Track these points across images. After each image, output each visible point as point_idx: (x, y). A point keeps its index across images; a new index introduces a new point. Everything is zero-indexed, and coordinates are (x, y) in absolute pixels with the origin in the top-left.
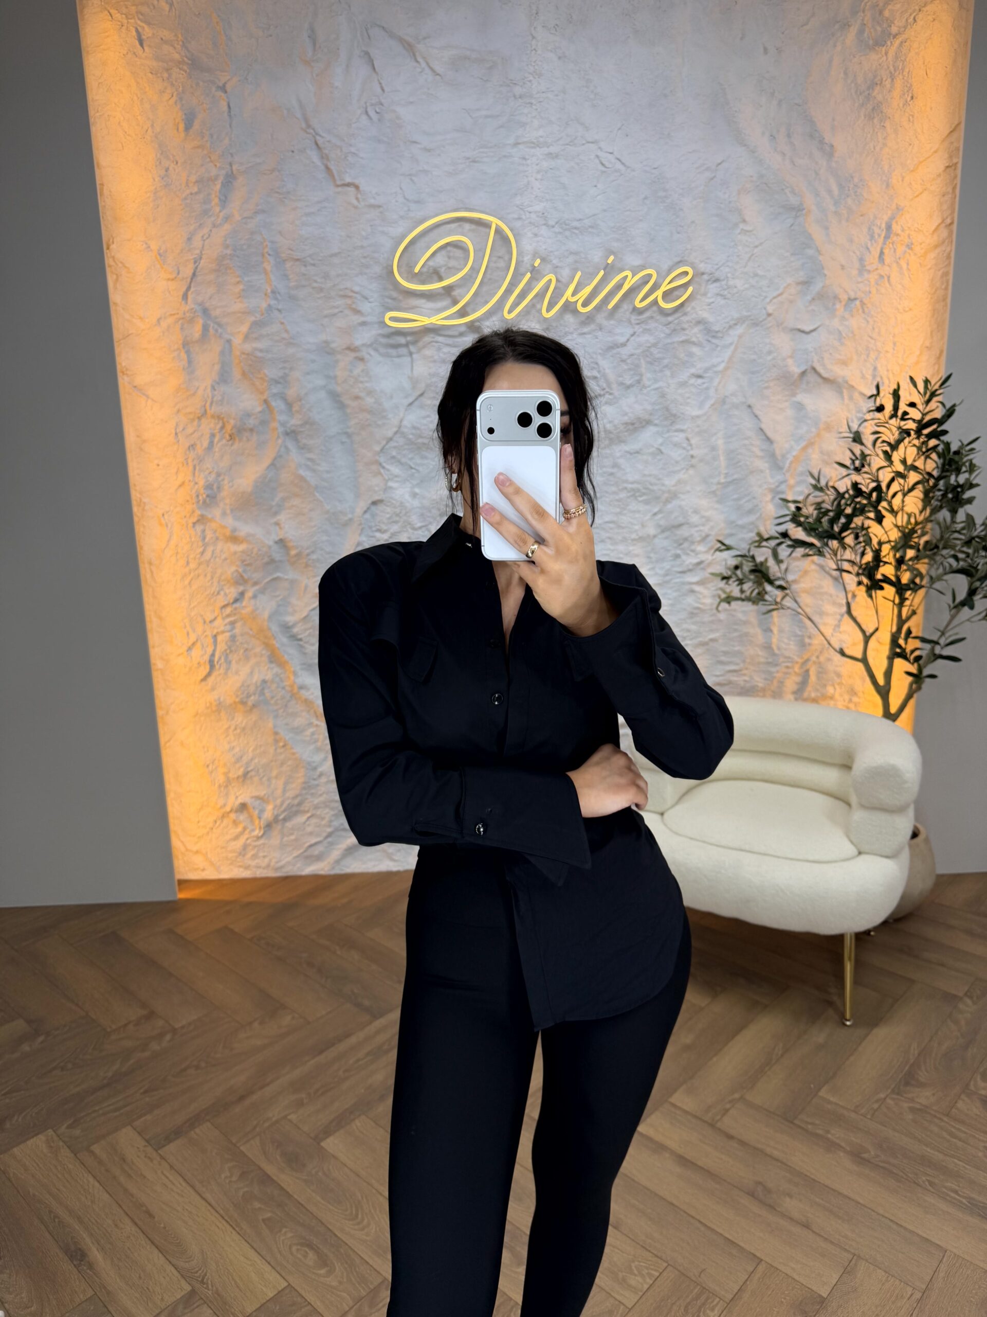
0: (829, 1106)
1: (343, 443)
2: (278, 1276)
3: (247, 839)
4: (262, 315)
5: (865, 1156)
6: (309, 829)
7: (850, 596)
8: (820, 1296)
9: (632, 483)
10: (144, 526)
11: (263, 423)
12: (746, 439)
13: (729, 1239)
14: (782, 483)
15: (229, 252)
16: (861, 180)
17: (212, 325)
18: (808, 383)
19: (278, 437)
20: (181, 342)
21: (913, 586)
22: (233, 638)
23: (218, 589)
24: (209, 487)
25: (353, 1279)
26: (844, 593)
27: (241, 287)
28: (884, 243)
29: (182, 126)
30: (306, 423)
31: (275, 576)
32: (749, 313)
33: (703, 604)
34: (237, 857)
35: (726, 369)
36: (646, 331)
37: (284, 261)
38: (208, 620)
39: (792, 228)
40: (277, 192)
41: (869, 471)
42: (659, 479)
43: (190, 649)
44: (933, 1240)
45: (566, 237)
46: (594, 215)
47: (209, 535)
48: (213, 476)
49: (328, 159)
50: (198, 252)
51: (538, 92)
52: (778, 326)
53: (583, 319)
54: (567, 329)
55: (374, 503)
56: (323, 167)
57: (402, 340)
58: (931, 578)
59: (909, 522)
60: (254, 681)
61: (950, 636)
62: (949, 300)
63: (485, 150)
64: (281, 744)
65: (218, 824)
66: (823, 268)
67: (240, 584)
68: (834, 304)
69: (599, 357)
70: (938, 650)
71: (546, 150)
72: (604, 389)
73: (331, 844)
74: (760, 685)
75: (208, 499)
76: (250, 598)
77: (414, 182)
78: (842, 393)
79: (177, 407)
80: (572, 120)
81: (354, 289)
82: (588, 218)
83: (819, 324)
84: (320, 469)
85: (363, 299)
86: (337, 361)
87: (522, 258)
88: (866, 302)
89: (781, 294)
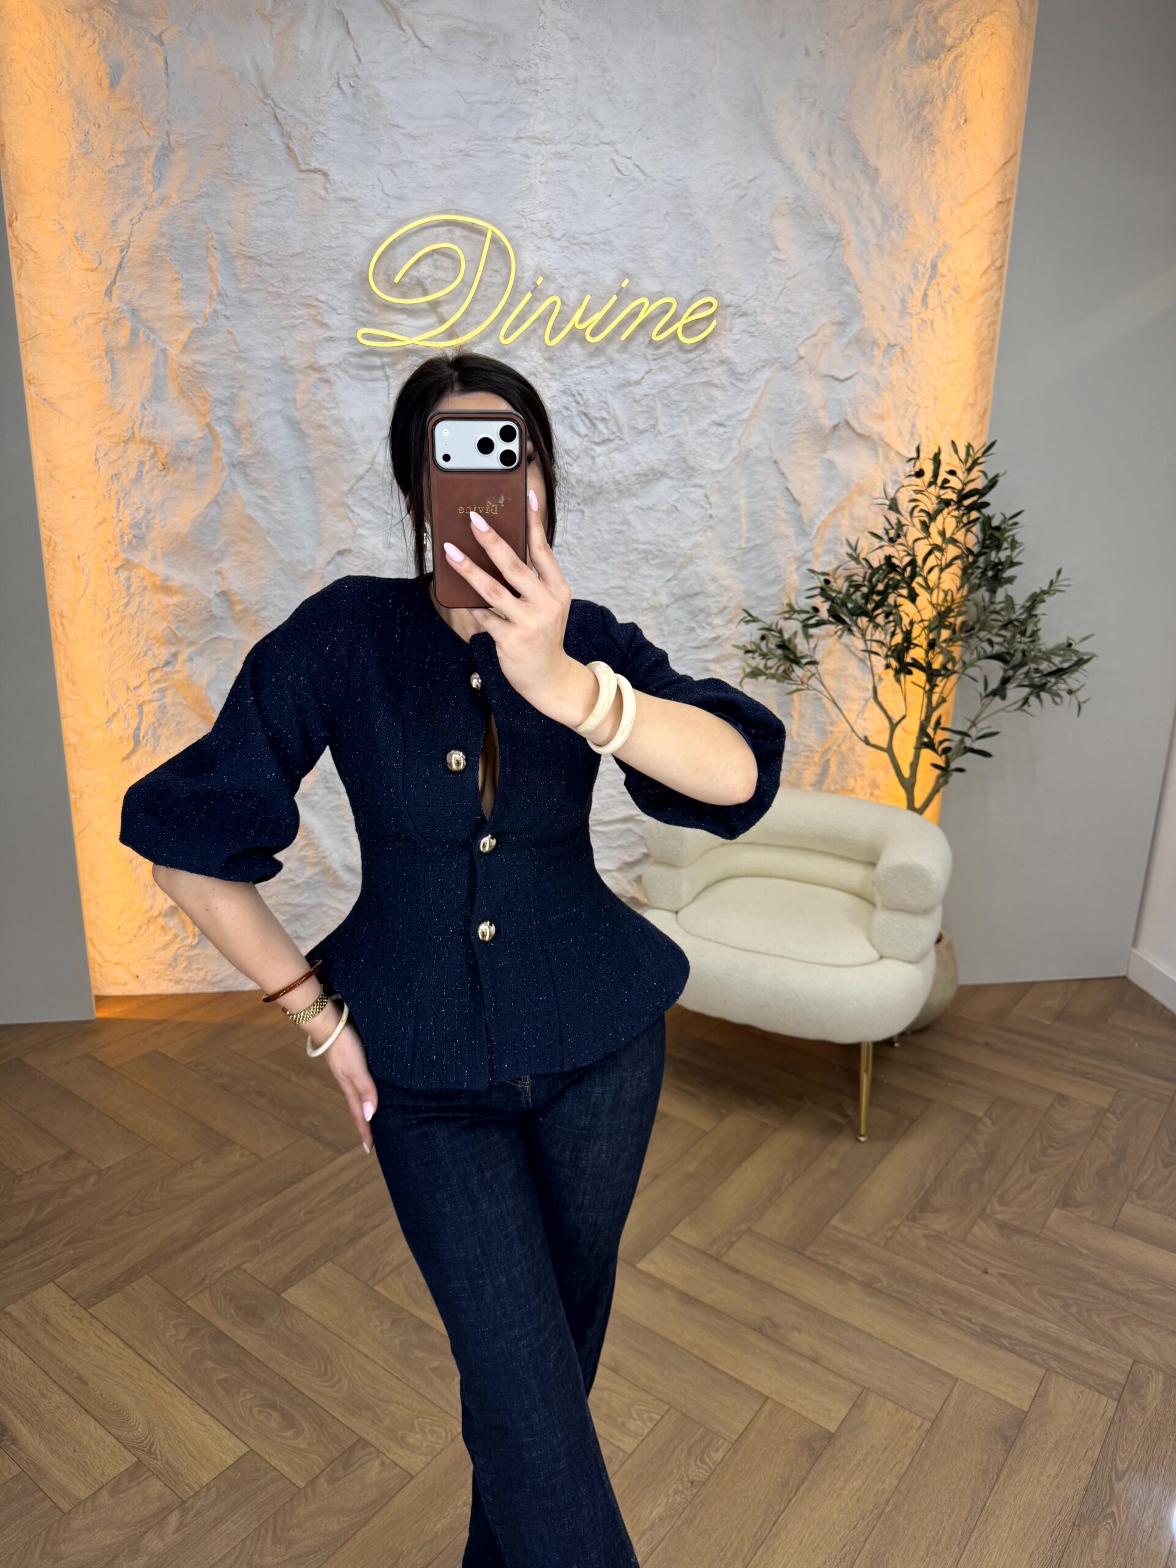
0: (841, 1236)
1: (301, 479)
2: (238, 1442)
3: (179, 948)
4: (206, 321)
5: (878, 1286)
7: (876, 679)
8: (829, 1432)
9: (644, 544)
10: (55, 571)
11: (203, 451)
12: (771, 499)
13: (736, 1379)
14: (807, 551)
15: (164, 241)
16: (906, 211)
17: (143, 329)
18: (840, 438)
19: (223, 469)
20: (103, 348)
21: (945, 672)
22: (163, 708)
23: (145, 649)
24: (136, 525)
25: (324, 1440)
26: (871, 677)
27: (180, 285)
28: (929, 284)
29: (106, 82)
30: (258, 453)
31: (215, 635)
32: (779, 355)
34: (166, 969)
35: (751, 417)
36: (665, 368)
37: (234, 257)
38: (132, 688)
39: (830, 260)
41: (905, 543)
42: (674, 541)
43: (109, 720)
44: (944, 1369)
45: (575, 253)
46: (608, 229)
47: (135, 583)
48: (142, 513)
49: (290, 138)
50: (125, 238)
51: (545, 79)
52: (810, 371)
53: (592, 350)
54: (573, 361)
55: (340, 553)
56: (283, 147)
57: (377, 361)
58: (964, 663)
59: (945, 600)
61: (983, 729)
62: (995, 353)
63: (482, 142)
65: (143, 930)
66: (861, 308)
67: (173, 644)
68: (872, 350)
69: (609, 396)
70: (968, 742)
71: (552, 148)
72: (614, 433)
75: (134, 540)
76: (185, 661)
77: (395, 174)
78: (876, 451)
79: (97, 428)
80: (584, 115)
81: (319, 297)
82: (600, 232)
83: (854, 371)
84: (274, 509)
85: (330, 310)
86: (297, 382)
87: (521, 275)
88: (907, 350)
89: (815, 335)
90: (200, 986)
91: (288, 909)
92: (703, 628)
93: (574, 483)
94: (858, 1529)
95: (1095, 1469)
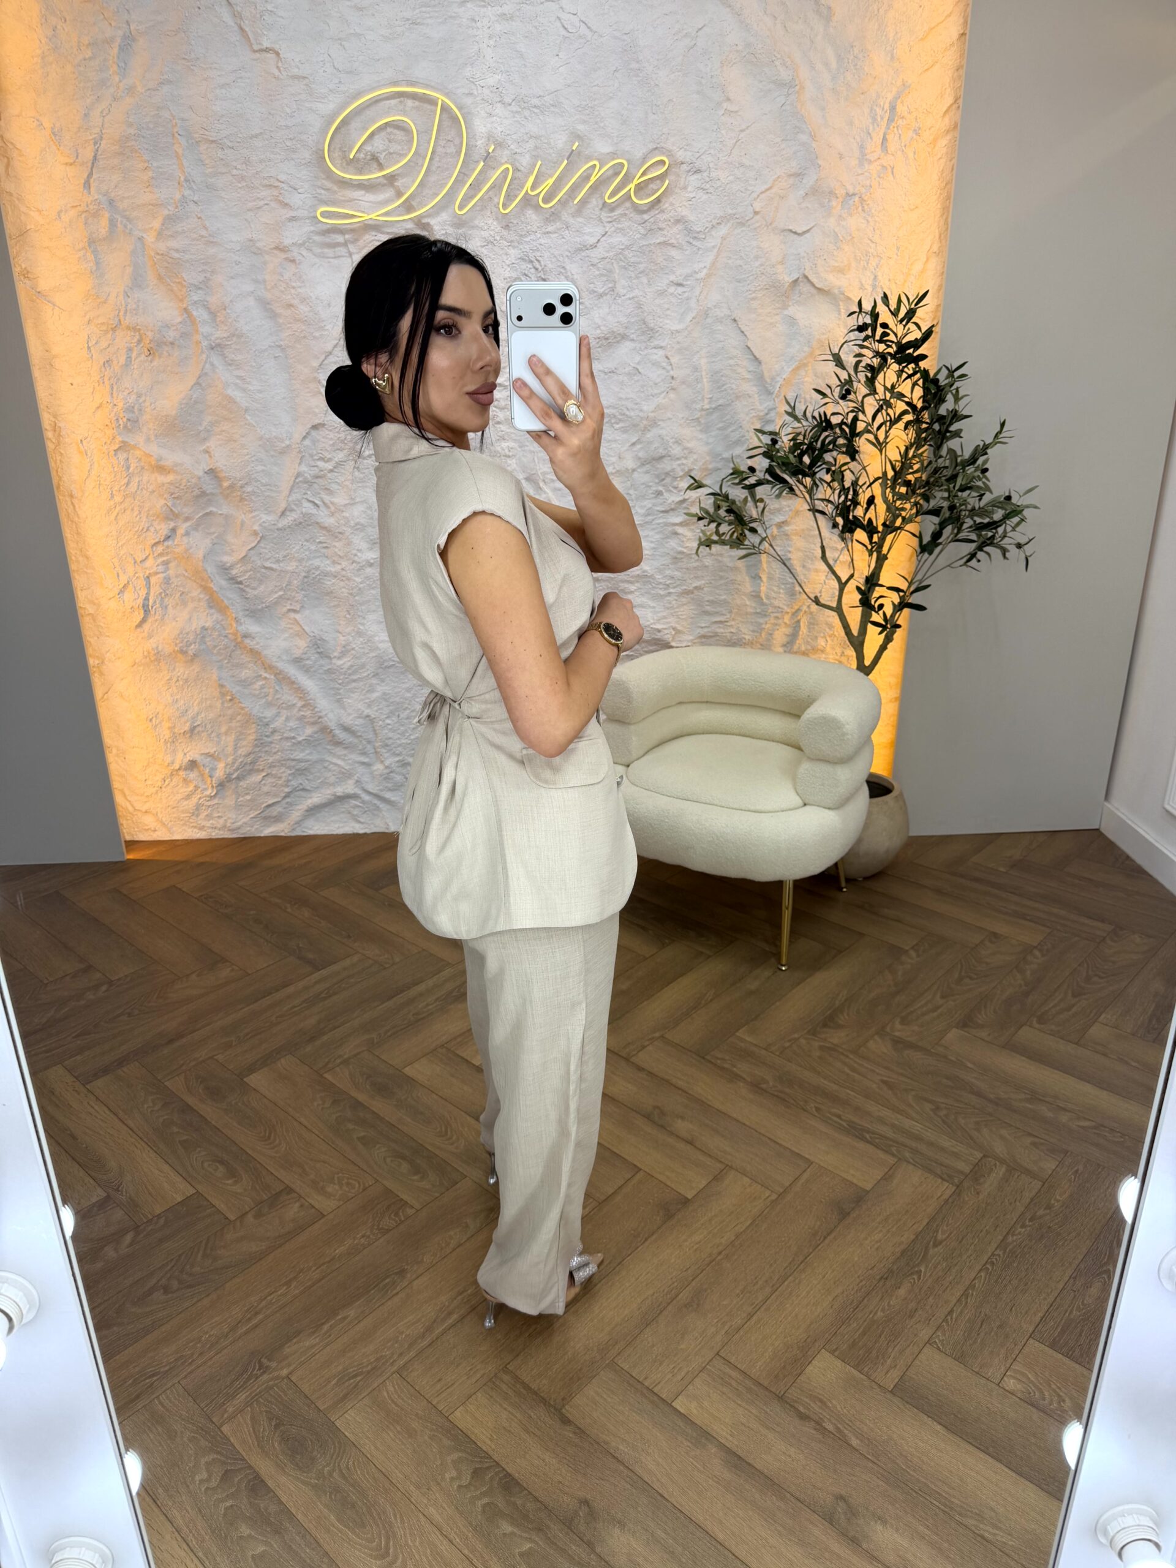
0: (743, 1044)
1: (275, 357)
2: (189, 1186)
3: (200, 798)
4: (177, 207)
5: (764, 1086)
6: (265, 789)
8: (686, 1197)
10: (62, 454)
11: (184, 335)
12: (731, 358)
14: (771, 410)
15: (132, 131)
16: (862, 51)
17: (120, 219)
18: (800, 294)
19: (202, 352)
20: (86, 240)
21: (890, 528)
22: (167, 581)
23: (147, 525)
24: (130, 409)
27: (150, 174)
28: (888, 127)
30: (233, 335)
31: (208, 511)
32: (734, 211)
33: (683, 547)
34: (190, 817)
35: (709, 275)
36: (619, 230)
37: (197, 142)
38: (138, 560)
39: (783, 108)
40: (184, 59)
41: (855, 399)
42: (637, 404)
43: (121, 592)
45: (525, 117)
46: (556, 91)
47: (134, 464)
48: (133, 397)
49: (241, 18)
50: (97, 130)
52: (767, 226)
53: (547, 216)
54: (526, 228)
55: (315, 427)
56: (236, 28)
57: (340, 239)
60: (193, 629)
62: (952, 199)
63: (427, 9)
64: (229, 698)
65: (167, 783)
66: (817, 158)
67: (172, 520)
68: (830, 201)
69: (564, 260)
73: (290, 804)
74: (747, 637)
75: (129, 424)
76: (183, 535)
77: (344, 48)
78: (838, 306)
79: (88, 317)
81: (279, 177)
82: (549, 95)
83: (813, 224)
84: (250, 387)
85: (290, 189)
86: (265, 263)
87: (472, 142)
88: (866, 198)
89: (771, 188)
90: (221, 832)
91: (293, 763)
94: (689, 1271)
95: (917, 1237)
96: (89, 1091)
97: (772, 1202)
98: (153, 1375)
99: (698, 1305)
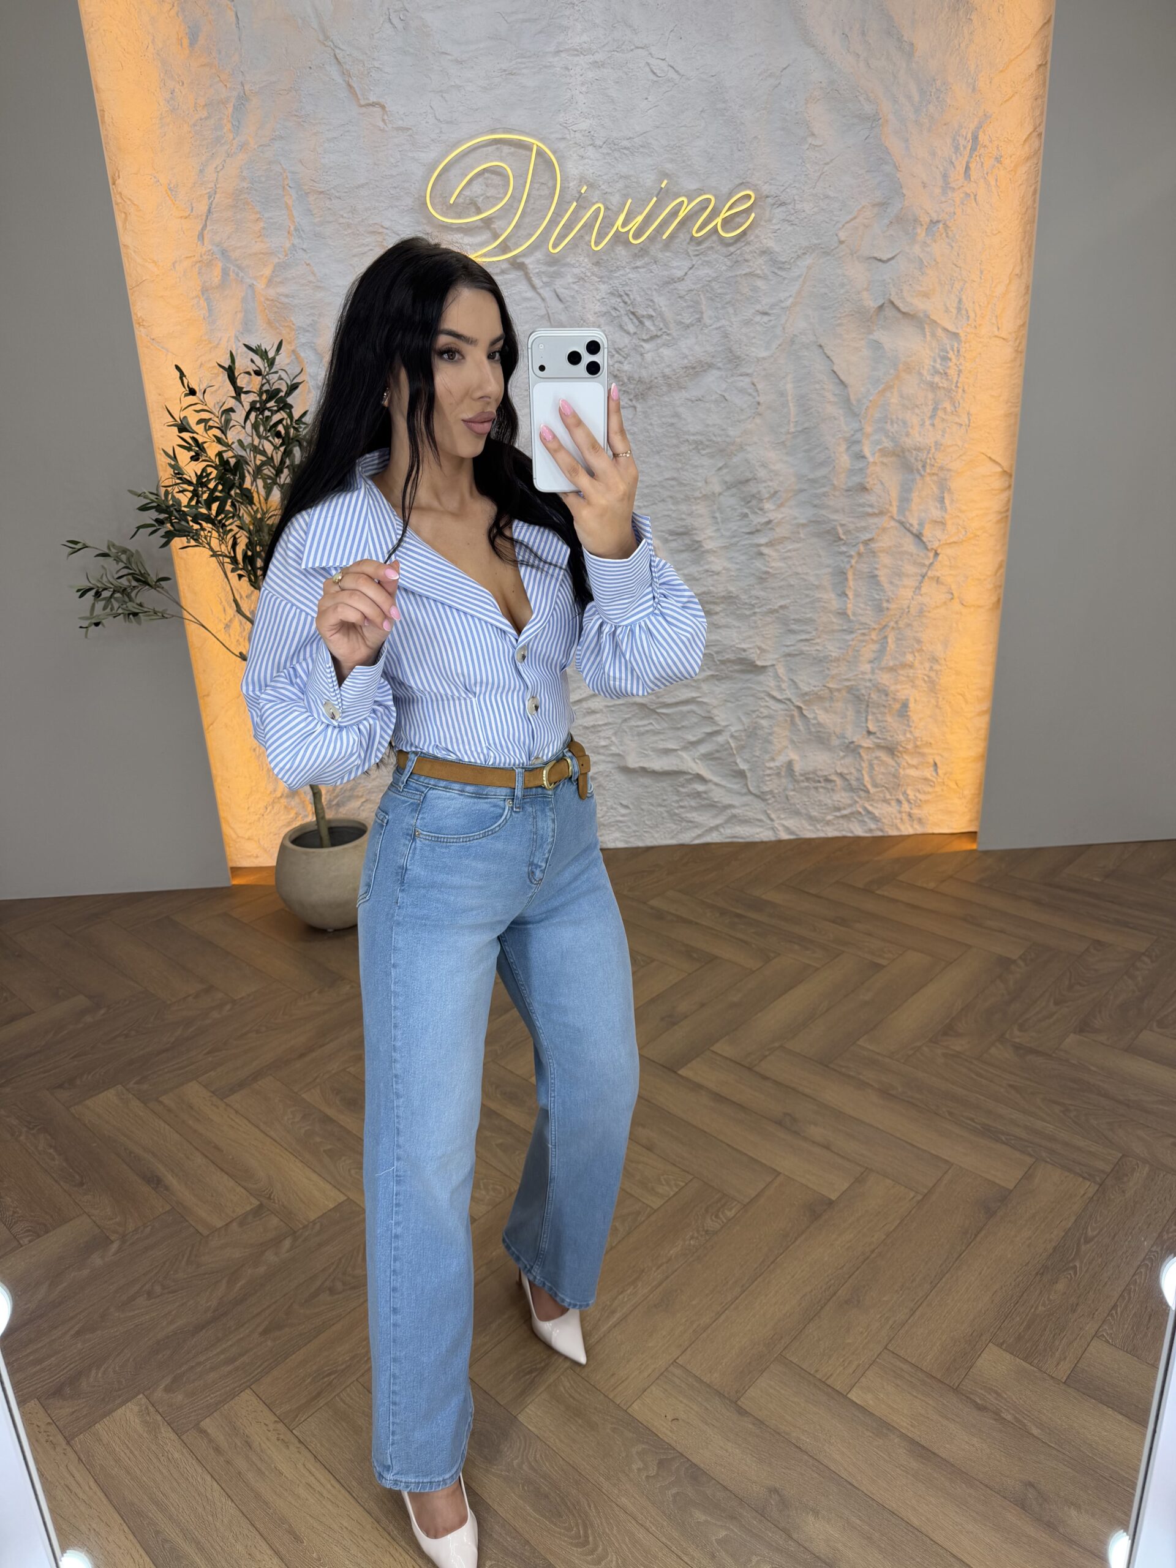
0: (865, 1053)
4: (286, 255)
5: (892, 1092)
7: (932, 554)
8: (830, 1199)
9: (694, 435)
12: (818, 383)
13: (753, 1158)
14: (857, 431)
15: (245, 185)
16: (944, 83)
17: (232, 268)
18: (885, 319)
19: (309, 392)
20: (199, 288)
27: (262, 225)
28: (971, 156)
29: (186, 42)
32: (820, 241)
33: (771, 568)
35: (794, 305)
36: (708, 262)
37: (307, 194)
39: (867, 141)
40: (296, 116)
42: (723, 430)
44: (943, 1156)
45: (615, 158)
46: (646, 132)
49: (350, 76)
50: (212, 185)
52: (852, 254)
53: (636, 251)
54: (619, 263)
56: (344, 85)
62: (1036, 221)
63: (523, 60)
65: (268, 810)
66: (902, 187)
68: (914, 228)
69: (654, 293)
71: (590, 58)
72: (661, 329)
74: (833, 654)
77: (446, 101)
78: (923, 329)
79: (199, 361)
80: (618, 22)
81: (383, 224)
82: (638, 136)
83: (898, 251)
85: (394, 235)
87: (567, 185)
88: (950, 225)
89: (855, 218)
92: (756, 513)
93: (626, 380)
94: (845, 1269)
95: (1066, 1233)
96: (227, 1105)
97: (918, 1202)
98: (329, 1375)
99: (859, 1301)
